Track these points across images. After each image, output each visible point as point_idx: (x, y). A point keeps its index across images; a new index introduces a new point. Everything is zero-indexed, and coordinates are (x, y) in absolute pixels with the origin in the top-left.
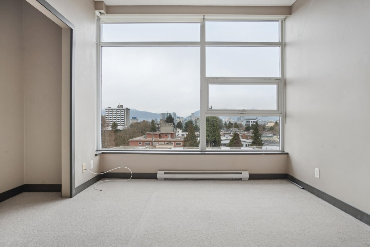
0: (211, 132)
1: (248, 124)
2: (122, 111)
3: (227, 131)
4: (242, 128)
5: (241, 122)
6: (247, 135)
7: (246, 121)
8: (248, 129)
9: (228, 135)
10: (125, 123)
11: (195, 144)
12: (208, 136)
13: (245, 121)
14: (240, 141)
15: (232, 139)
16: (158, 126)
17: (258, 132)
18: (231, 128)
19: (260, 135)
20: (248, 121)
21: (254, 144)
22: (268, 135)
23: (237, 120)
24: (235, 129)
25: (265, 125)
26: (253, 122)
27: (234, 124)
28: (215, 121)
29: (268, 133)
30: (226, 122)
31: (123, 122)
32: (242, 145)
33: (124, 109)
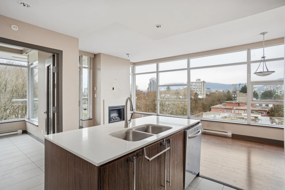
2: (200, 84)
10: (202, 93)
16: (234, 96)
31: (201, 92)
33: (201, 82)
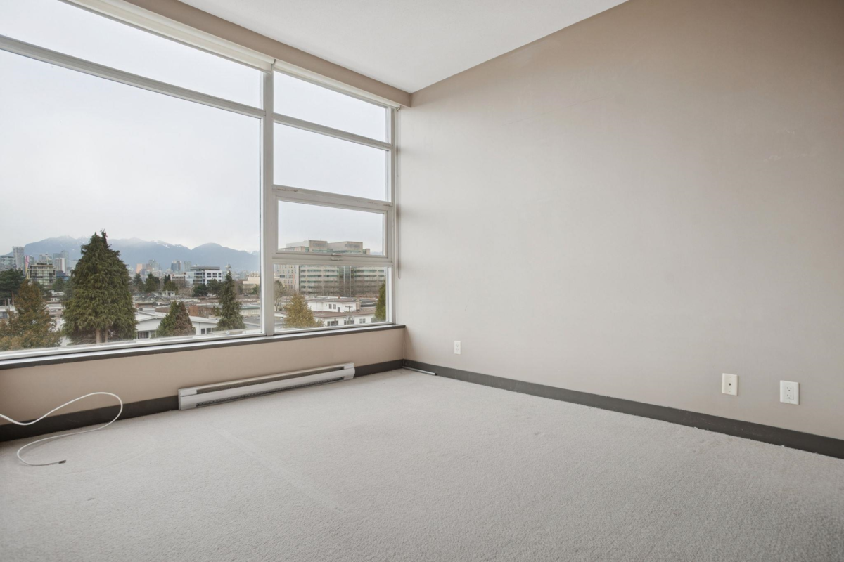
0: (103, 303)
1: (201, 281)
3: (145, 298)
4: (185, 290)
5: (182, 276)
6: (202, 306)
7: (195, 272)
8: (201, 291)
9: (153, 309)
11: (44, 341)
12: (94, 314)
13: (192, 274)
14: (189, 322)
15: (167, 318)
17: (232, 299)
18: (154, 290)
19: (238, 306)
20: (201, 274)
21: (223, 325)
22: (251, 305)
23: (169, 270)
24: (167, 292)
25: (242, 281)
26: (212, 275)
27: (162, 282)
28: (118, 271)
29: (249, 300)
30: (138, 276)
32: (193, 332)
